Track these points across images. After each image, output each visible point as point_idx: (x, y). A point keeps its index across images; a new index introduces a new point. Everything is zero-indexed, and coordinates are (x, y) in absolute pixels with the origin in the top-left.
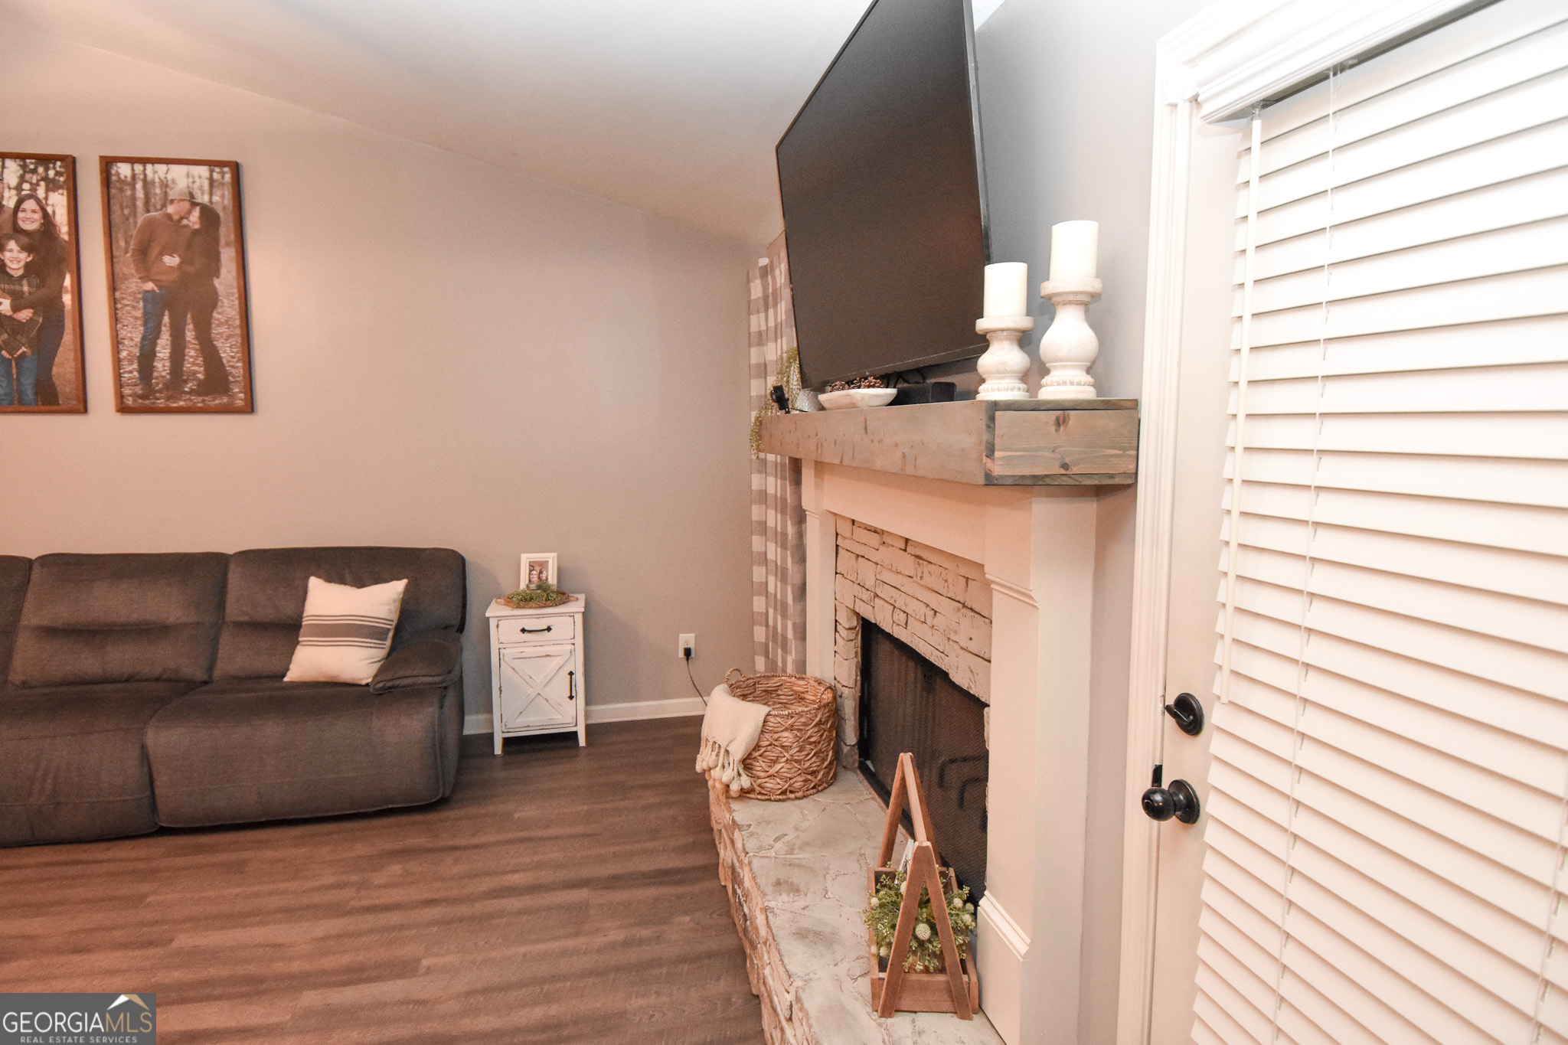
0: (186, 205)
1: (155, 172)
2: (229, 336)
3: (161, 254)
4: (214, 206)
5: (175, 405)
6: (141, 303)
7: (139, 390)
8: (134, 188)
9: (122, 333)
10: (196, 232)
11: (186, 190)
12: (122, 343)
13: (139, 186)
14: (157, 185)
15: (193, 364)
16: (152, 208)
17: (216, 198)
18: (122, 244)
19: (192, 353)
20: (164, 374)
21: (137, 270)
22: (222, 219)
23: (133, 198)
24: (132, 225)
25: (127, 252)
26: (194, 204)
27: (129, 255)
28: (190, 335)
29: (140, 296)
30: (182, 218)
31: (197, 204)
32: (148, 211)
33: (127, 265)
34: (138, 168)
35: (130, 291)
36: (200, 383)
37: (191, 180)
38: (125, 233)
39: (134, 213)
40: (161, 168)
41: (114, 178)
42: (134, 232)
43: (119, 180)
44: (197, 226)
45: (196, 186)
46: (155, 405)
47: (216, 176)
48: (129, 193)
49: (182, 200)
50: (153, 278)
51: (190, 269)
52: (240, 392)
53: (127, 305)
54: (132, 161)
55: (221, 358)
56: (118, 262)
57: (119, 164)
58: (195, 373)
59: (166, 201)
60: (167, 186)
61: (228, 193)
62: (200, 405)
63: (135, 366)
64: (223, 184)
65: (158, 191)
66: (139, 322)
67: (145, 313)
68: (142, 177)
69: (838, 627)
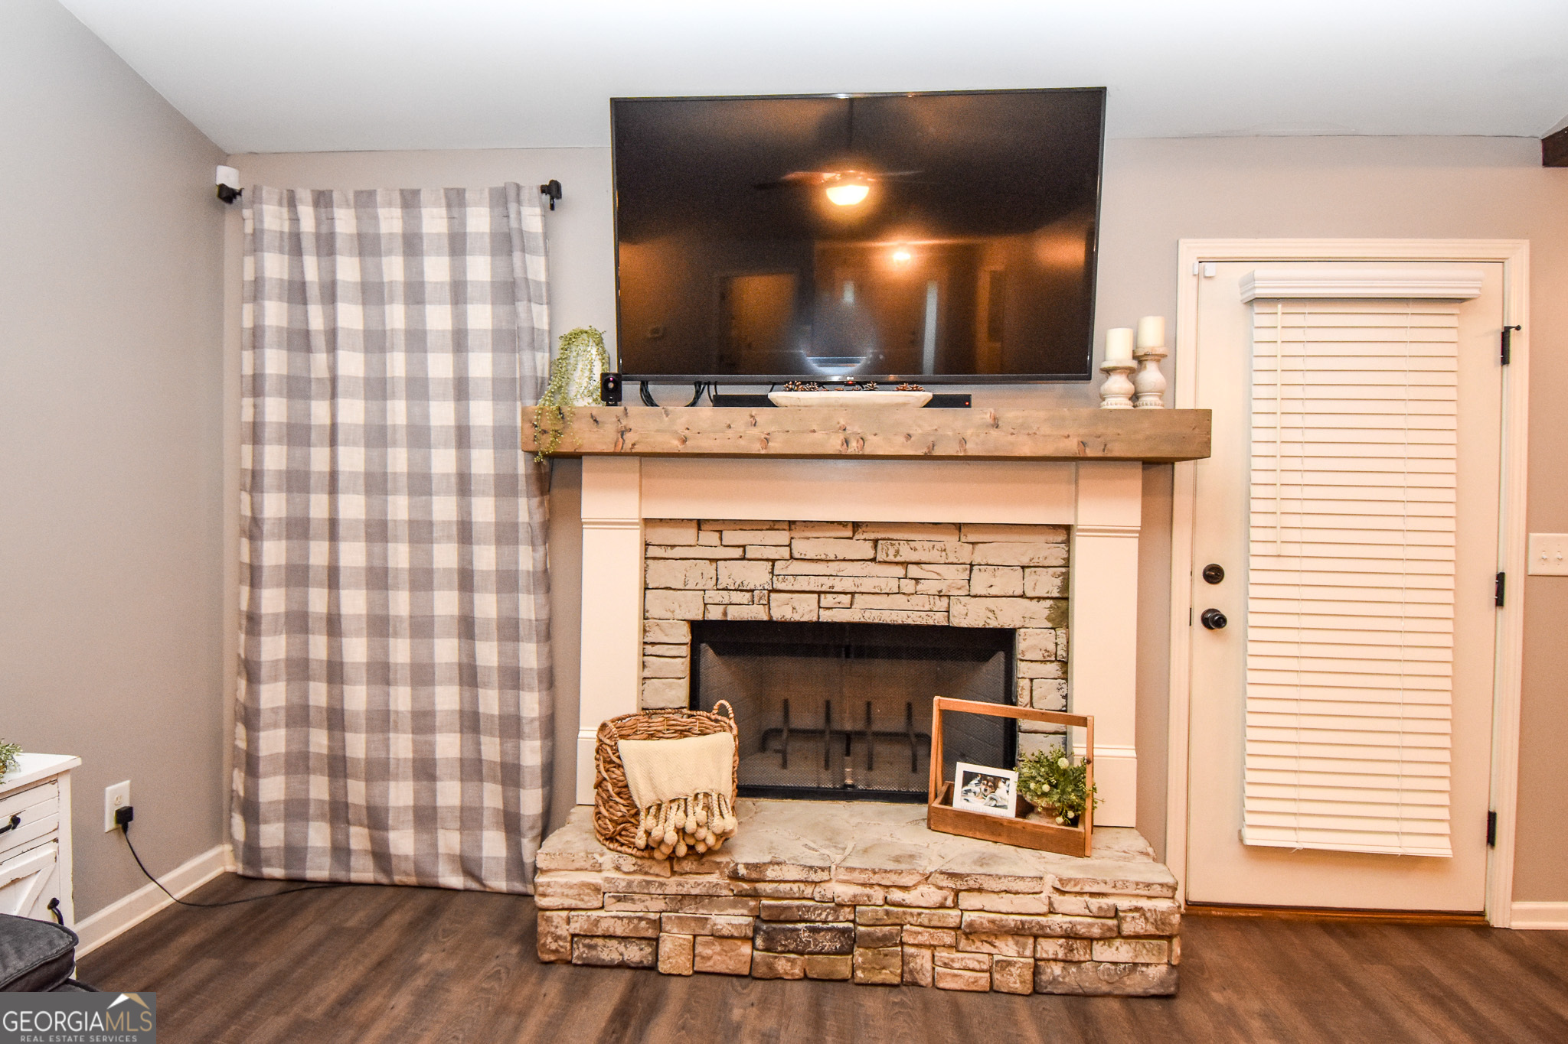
69: (650, 649)
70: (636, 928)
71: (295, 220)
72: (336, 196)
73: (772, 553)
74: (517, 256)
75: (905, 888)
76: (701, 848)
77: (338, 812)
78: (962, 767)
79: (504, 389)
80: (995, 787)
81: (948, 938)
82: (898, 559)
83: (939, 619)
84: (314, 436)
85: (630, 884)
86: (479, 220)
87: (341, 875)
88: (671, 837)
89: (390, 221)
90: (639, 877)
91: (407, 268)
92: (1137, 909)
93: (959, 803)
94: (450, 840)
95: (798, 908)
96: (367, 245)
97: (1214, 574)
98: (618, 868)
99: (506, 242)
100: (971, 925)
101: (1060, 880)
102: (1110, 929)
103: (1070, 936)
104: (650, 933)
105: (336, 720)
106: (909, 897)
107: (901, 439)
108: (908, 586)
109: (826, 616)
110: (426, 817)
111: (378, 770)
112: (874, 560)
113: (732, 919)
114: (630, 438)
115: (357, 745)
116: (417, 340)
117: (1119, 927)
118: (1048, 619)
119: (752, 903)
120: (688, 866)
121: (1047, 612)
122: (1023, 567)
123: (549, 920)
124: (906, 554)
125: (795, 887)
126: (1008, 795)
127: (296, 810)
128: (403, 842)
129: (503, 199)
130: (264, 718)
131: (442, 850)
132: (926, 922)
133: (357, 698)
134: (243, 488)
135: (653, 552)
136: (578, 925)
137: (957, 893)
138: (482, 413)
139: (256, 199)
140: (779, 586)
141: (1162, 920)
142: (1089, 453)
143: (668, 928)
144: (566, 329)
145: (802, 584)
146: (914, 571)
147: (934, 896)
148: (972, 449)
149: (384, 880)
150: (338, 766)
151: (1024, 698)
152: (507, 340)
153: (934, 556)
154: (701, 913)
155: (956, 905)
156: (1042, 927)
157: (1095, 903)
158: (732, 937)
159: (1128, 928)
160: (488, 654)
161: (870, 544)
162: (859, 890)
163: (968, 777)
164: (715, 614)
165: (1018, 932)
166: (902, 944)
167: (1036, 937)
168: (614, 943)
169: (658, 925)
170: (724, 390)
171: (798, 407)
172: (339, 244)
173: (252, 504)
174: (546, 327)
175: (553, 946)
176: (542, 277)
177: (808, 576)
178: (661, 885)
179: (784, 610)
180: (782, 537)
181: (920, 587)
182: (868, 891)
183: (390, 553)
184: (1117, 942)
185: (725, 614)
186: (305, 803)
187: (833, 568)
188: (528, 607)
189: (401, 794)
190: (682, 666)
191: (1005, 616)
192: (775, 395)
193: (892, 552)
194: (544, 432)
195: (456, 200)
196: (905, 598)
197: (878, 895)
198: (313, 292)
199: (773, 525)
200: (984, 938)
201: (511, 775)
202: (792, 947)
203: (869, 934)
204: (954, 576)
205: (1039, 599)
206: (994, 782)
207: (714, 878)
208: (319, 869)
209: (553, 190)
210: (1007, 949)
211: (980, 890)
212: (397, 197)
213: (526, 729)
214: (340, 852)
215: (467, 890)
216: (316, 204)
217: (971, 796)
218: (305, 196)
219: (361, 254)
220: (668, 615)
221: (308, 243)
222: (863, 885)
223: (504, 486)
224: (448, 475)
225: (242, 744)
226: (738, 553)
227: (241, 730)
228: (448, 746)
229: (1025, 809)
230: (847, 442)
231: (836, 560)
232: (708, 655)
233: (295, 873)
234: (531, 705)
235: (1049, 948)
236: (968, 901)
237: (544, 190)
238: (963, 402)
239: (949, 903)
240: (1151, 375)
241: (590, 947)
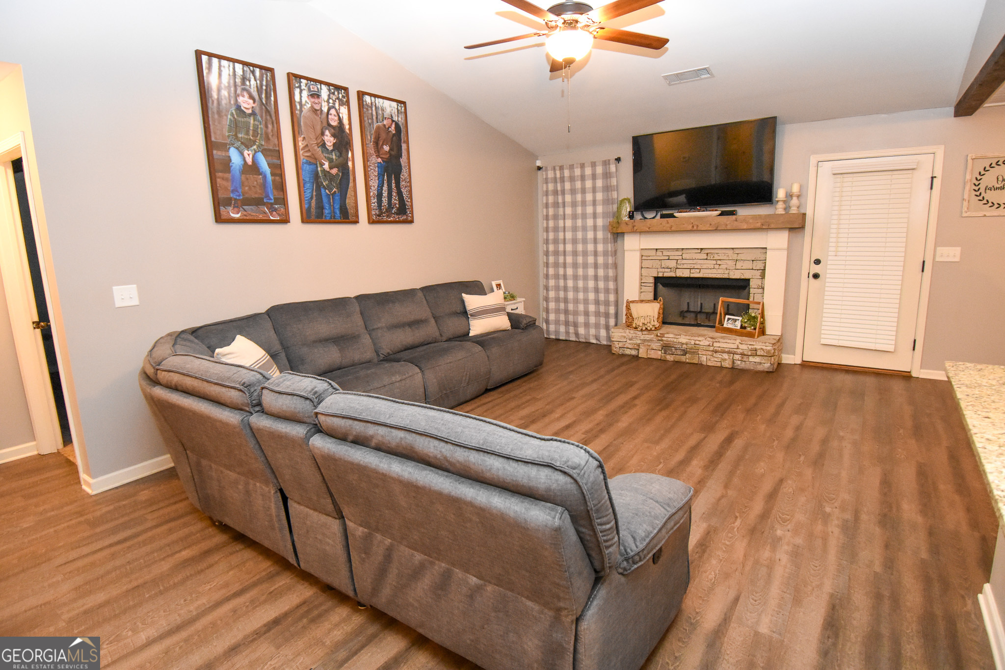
0: (390, 121)
1: (379, 102)
2: (406, 187)
3: (383, 145)
4: (399, 123)
5: (389, 220)
6: (377, 169)
7: (377, 212)
8: (372, 110)
9: (371, 183)
10: (394, 135)
11: (390, 113)
12: (371, 188)
13: (374, 108)
14: (380, 109)
15: (395, 200)
16: (379, 122)
17: (400, 119)
18: (369, 138)
19: (395, 194)
20: (385, 204)
21: (375, 151)
22: (402, 130)
23: (372, 114)
24: (372, 129)
25: (371, 142)
26: (393, 121)
27: (372, 144)
28: (393, 185)
29: (376, 165)
30: (389, 127)
31: (394, 121)
32: (377, 122)
33: (371, 150)
34: (373, 99)
35: (372, 162)
36: (398, 209)
37: (391, 109)
38: (370, 132)
39: (373, 122)
40: (381, 100)
41: (364, 103)
42: (373, 132)
43: (366, 104)
44: (394, 132)
45: (393, 112)
46: (383, 220)
47: (399, 108)
48: (370, 112)
49: (389, 118)
50: (381, 156)
51: (392, 153)
52: (410, 213)
53: (372, 169)
54: (371, 95)
55: (403, 197)
56: (368, 147)
57: (366, 96)
58: (396, 204)
59: (384, 118)
60: (383, 110)
61: (403, 116)
62: (397, 219)
63: (376, 200)
64: (401, 112)
65: (380, 112)
66: (377, 178)
67: (378, 174)
68: (374, 104)
69: (643, 284)
70: (634, 347)
71: (555, 174)
72: (565, 166)
73: (677, 258)
74: (609, 180)
75: (700, 341)
76: (649, 328)
77: (567, 323)
78: (727, 317)
79: (605, 215)
80: (736, 321)
81: (710, 353)
82: (714, 259)
83: (726, 276)
84: (560, 229)
85: (632, 336)
86: (599, 170)
87: (568, 339)
88: (641, 325)
89: (577, 172)
90: (634, 335)
91: (582, 184)
92: (762, 349)
93: (725, 325)
94: (592, 331)
95: (673, 344)
96: (572, 179)
97: (817, 262)
98: (630, 333)
99: (607, 175)
100: (715, 350)
101: (741, 341)
102: (754, 353)
103: (743, 354)
104: (637, 348)
105: (566, 300)
106: (701, 343)
107: (709, 225)
108: (717, 267)
109: (692, 275)
110: (587, 325)
111: (576, 313)
112: (706, 259)
113: (656, 345)
114: (635, 228)
115: (571, 307)
116: (584, 203)
117: (756, 353)
118: (760, 276)
119: (662, 343)
120: (645, 332)
121: (760, 274)
122: (753, 261)
123: (614, 344)
124: (716, 257)
125: (672, 339)
126: (738, 325)
127: (557, 322)
128: (582, 331)
129: (606, 163)
130: (550, 300)
131: (591, 333)
132: (705, 349)
133: (571, 295)
134: (544, 243)
135: (643, 258)
136: (621, 345)
137: (713, 343)
138: (600, 222)
139: (546, 170)
140: (678, 267)
141: (768, 351)
142: (764, 227)
143: (641, 347)
144: (620, 199)
145: (685, 266)
146: (719, 262)
147: (707, 343)
148: (729, 227)
149: (578, 340)
150: (566, 312)
151: (751, 299)
152: (607, 202)
153: (725, 258)
154: (649, 344)
155: (713, 346)
156: (735, 352)
157: (750, 347)
158: (656, 350)
159: (758, 353)
160: (601, 285)
161: (705, 255)
162: (688, 341)
163: (729, 319)
164: (660, 275)
165: (729, 352)
166: (698, 354)
167: (733, 354)
168: (629, 349)
169: (639, 346)
170: (665, 212)
171: (684, 218)
172: (566, 179)
173: (547, 247)
174: (616, 197)
175: (615, 350)
176: (615, 184)
177: (687, 263)
178: (640, 337)
179: (681, 273)
180: (680, 253)
181: (720, 267)
182: (690, 341)
183: (578, 259)
184: (756, 357)
185: (663, 275)
186: (559, 321)
187: (695, 261)
188: (611, 273)
189: (581, 319)
190: (652, 289)
191: (746, 275)
192: (676, 214)
193: (712, 256)
194: (614, 227)
195: (594, 165)
196: (716, 270)
197: (693, 342)
198: (559, 193)
199: (677, 250)
200: (720, 353)
201: (607, 315)
202: (670, 353)
203: (689, 351)
204: (731, 264)
205: (758, 270)
206: (735, 320)
207: (652, 336)
208: (562, 337)
209: (618, 160)
210: (726, 356)
211: (719, 342)
212: (579, 166)
213: (610, 304)
214: (567, 333)
215: (597, 344)
216: (560, 170)
217: (729, 324)
218: (557, 168)
219: (571, 182)
220: (648, 275)
221: (558, 180)
222: (689, 340)
223: (605, 241)
224: (591, 238)
225: (545, 306)
226: (667, 258)
227: (545, 303)
228: (592, 308)
229: (742, 327)
230: (693, 227)
231: (695, 259)
232: (660, 287)
233: (557, 337)
234: (612, 298)
235: (737, 357)
236: (716, 344)
237: (616, 159)
238: (732, 213)
239: (711, 345)
240: (794, 201)
241: (623, 350)
